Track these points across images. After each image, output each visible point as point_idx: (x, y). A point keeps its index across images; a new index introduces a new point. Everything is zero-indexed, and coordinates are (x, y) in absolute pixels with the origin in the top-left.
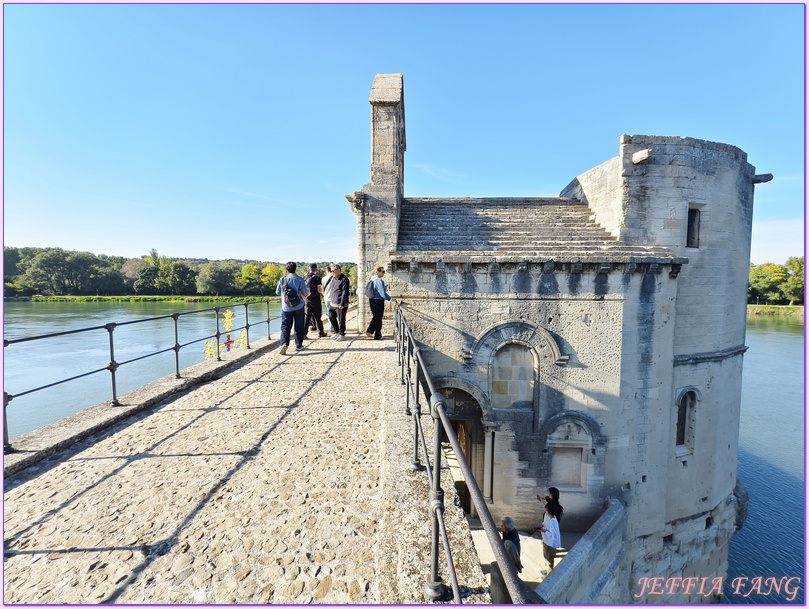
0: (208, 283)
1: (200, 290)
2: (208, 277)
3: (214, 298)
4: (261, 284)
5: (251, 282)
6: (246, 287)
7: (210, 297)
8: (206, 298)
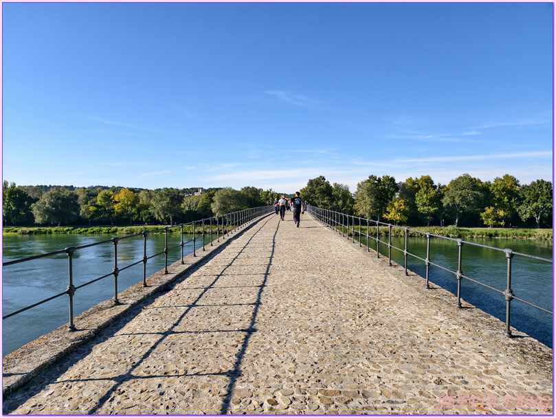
0: (47, 211)
1: (38, 220)
2: (47, 205)
3: (53, 229)
4: (111, 212)
5: (99, 210)
6: (92, 217)
7: (48, 229)
8: (43, 229)
